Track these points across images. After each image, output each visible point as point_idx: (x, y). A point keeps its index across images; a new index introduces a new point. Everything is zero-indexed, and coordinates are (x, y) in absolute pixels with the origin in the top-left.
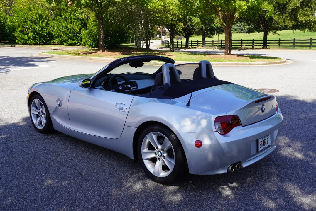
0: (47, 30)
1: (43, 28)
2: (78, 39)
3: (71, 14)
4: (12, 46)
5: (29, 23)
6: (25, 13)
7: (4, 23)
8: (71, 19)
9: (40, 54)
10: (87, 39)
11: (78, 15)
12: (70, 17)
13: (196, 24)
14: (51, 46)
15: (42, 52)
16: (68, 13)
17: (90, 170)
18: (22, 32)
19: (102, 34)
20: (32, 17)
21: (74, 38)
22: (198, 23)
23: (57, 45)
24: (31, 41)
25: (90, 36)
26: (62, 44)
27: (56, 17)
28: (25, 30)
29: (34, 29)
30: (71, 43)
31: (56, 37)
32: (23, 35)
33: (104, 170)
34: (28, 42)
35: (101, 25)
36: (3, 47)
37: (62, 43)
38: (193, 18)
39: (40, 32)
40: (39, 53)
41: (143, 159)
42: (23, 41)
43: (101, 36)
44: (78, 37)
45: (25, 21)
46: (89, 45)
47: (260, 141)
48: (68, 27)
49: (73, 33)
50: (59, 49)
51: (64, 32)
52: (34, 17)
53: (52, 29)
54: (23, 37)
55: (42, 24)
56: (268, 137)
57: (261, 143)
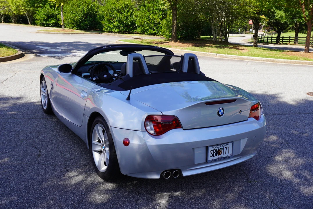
0: (131, 19)
1: (127, 18)
2: (158, 29)
3: (154, 5)
4: (99, 34)
5: (115, 12)
6: (113, 3)
7: (96, 12)
8: (153, 9)
9: (116, 42)
10: (165, 30)
11: (160, 5)
12: (153, 8)
13: (279, 17)
14: (133, 34)
15: (119, 40)
16: (151, 3)
17: (51, 154)
18: (109, 20)
19: (175, 25)
20: (119, 7)
21: (155, 28)
22: (281, 17)
23: (139, 34)
24: (116, 30)
25: (168, 26)
26: (144, 34)
27: (140, 7)
28: (112, 19)
29: (120, 19)
30: (151, 32)
31: (139, 27)
32: (110, 24)
33: (64, 156)
34: (113, 30)
35: (175, 16)
36: (91, 34)
37: (143, 32)
38: (278, 11)
39: (125, 21)
40: (116, 40)
41: (93, 150)
42: (109, 29)
43: (174, 27)
44: (159, 27)
45: (112, 10)
46: (166, 35)
47: (210, 149)
48: (149, 17)
49: (154, 23)
50: (138, 38)
51: (146, 22)
52: (120, 7)
53: (135, 18)
54: (109, 25)
55: (127, 13)
56: (228, 146)
57: (212, 152)
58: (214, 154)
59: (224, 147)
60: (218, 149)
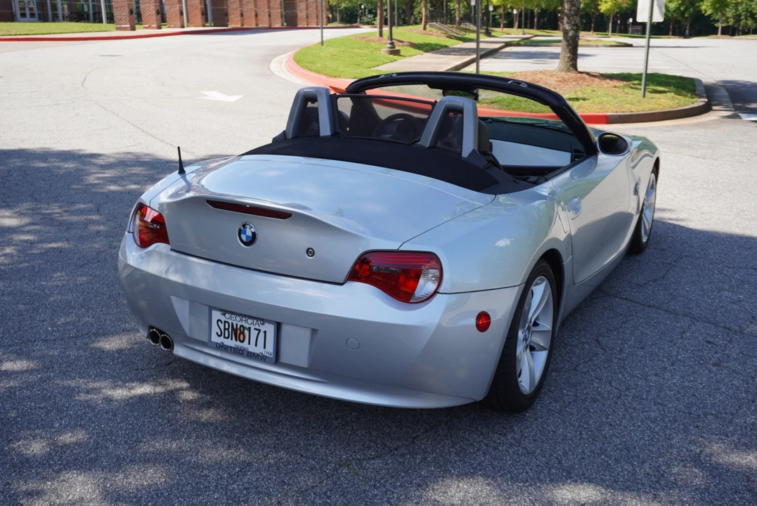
47: (218, 316)
56: (263, 328)
57: (222, 326)
58: (227, 332)
59: (252, 327)
60: (237, 325)
